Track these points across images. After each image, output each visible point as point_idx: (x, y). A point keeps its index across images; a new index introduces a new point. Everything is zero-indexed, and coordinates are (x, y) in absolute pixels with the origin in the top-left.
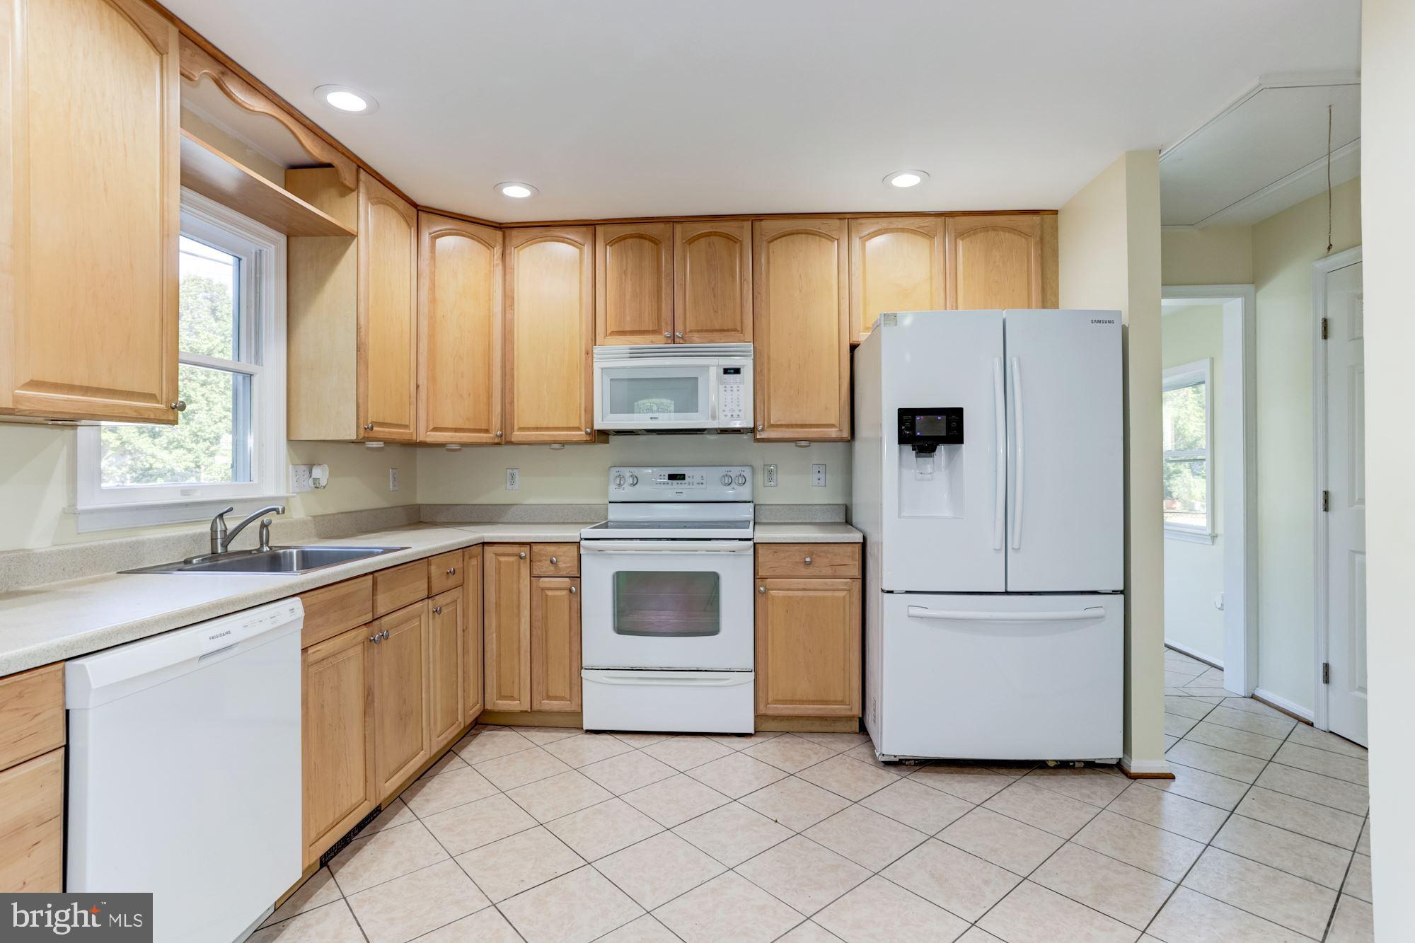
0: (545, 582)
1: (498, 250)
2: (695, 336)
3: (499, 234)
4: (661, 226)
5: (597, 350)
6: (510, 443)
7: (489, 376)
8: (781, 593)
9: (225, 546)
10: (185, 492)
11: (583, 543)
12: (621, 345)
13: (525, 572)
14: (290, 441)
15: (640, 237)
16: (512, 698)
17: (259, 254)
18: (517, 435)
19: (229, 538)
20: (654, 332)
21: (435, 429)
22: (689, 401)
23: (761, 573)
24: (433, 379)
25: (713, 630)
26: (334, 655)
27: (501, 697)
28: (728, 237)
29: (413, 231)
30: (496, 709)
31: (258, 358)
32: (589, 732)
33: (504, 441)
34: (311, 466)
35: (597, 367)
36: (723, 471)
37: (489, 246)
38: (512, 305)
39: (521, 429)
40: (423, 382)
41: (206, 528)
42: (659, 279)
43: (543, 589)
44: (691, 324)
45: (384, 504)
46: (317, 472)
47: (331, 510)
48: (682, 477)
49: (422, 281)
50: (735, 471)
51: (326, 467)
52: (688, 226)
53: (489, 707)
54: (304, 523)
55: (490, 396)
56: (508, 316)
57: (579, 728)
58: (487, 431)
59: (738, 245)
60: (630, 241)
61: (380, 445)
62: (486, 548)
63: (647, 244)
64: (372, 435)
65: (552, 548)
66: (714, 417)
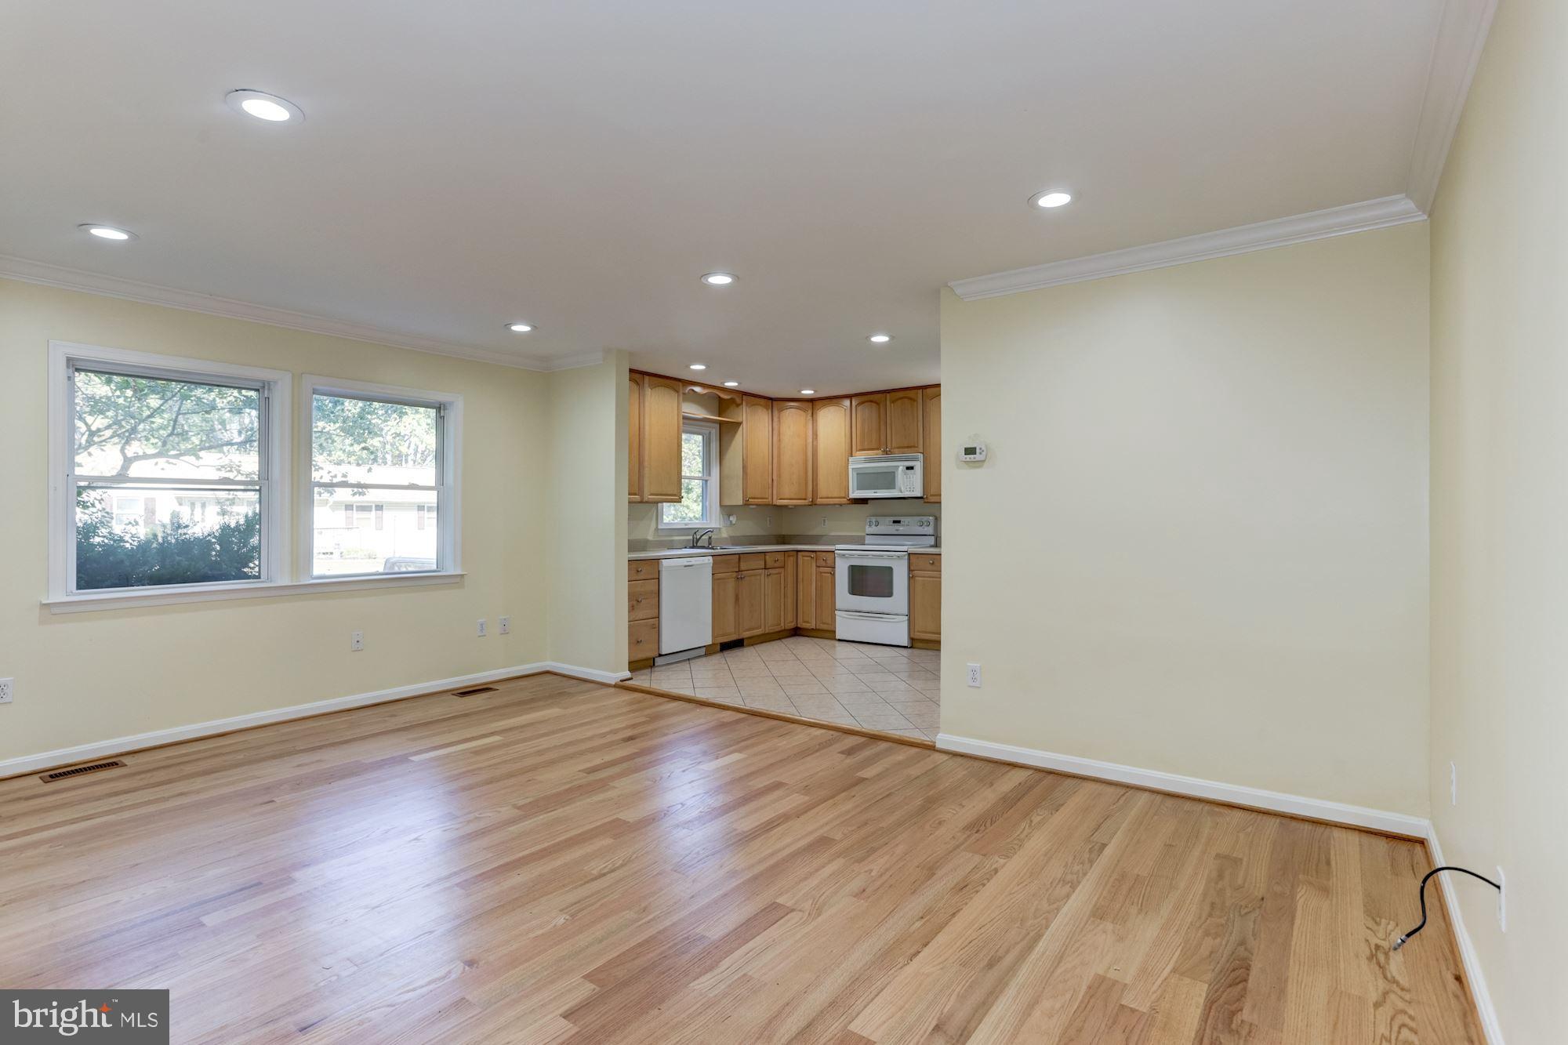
0: (822, 569)
1: (810, 412)
2: (896, 450)
3: (810, 404)
4: (880, 395)
5: (851, 459)
6: (816, 504)
7: (806, 473)
8: (920, 579)
9: (697, 543)
10: (686, 525)
11: (836, 552)
12: (861, 456)
13: (814, 565)
14: (721, 506)
15: (871, 401)
16: (808, 622)
17: (710, 433)
18: (819, 501)
19: (698, 540)
20: (878, 449)
21: (781, 499)
22: (891, 485)
23: (912, 568)
24: (779, 476)
25: (890, 595)
26: (724, 579)
27: (805, 622)
28: (911, 399)
29: (770, 411)
30: (802, 627)
31: (710, 475)
32: (839, 640)
33: (813, 504)
34: (729, 516)
35: (850, 467)
36: (919, 518)
37: (805, 411)
38: (817, 438)
39: (821, 498)
40: (775, 478)
41: (691, 537)
42: (880, 422)
43: (821, 573)
44: (894, 445)
45: (764, 534)
46: (731, 518)
47: (738, 534)
48: (899, 522)
49: (774, 432)
50: (925, 519)
51: (735, 516)
52: (893, 394)
53: (799, 626)
54: (726, 538)
55: (806, 484)
56: (815, 443)
57: (834, 638)
58: (805, 499)
59: (915, 403)
60: (866, 404)
61: (754, 507)
62: (799, 553)
63: (875, 404)
64: (748, 503)
65: (824, 554)
66: (901, 492)
